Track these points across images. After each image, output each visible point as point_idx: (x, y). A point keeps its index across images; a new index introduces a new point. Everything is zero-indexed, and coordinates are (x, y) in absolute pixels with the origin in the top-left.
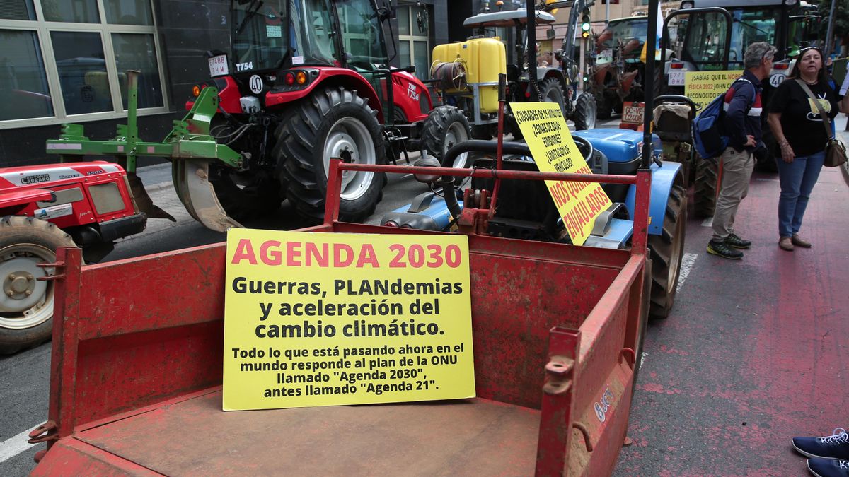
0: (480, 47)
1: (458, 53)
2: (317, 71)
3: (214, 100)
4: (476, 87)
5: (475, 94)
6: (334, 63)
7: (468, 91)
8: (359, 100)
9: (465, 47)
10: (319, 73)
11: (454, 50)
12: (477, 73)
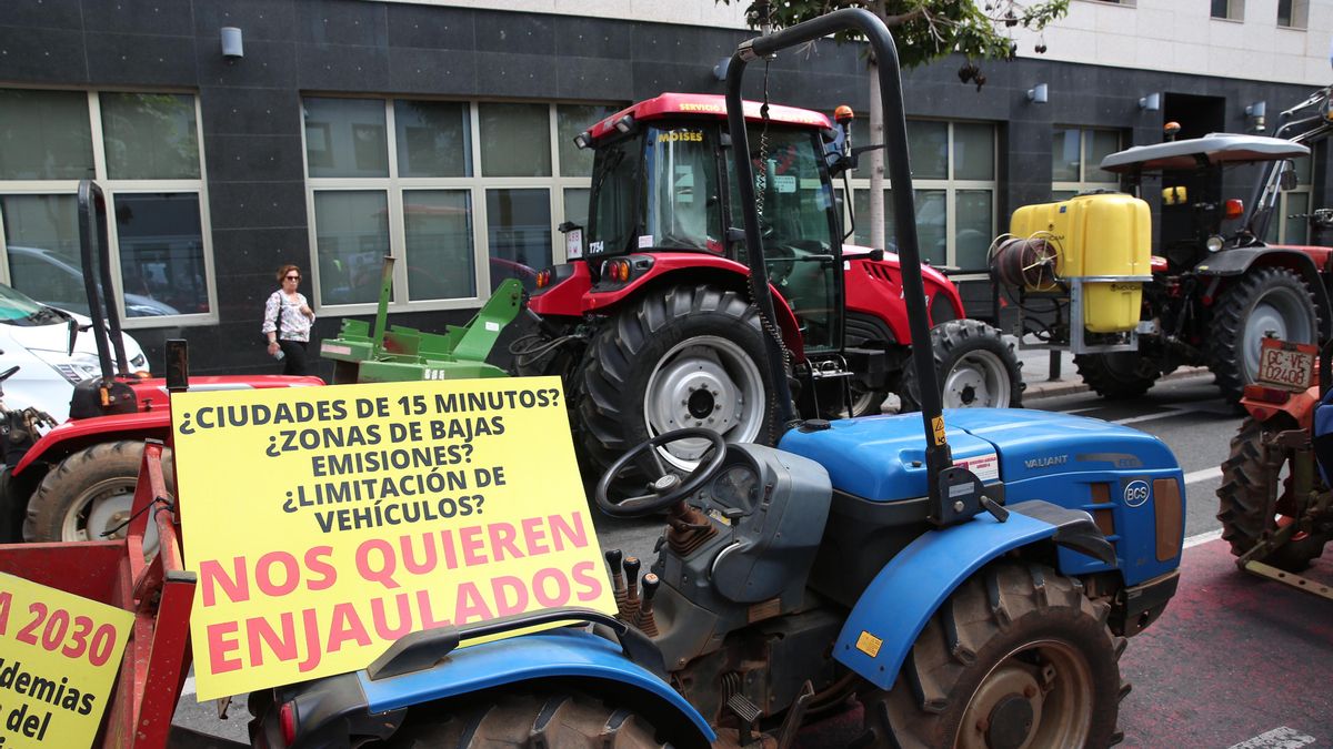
0: (1093, 212)
1: (1051, 221)
2: (651, 261)
3: (514, 298)
4: (1076, 284)
5: (1073, 297)
6: (707, 246)
7: (1059, 290)
8: (738, 307)
9: (1063, 210)
10: (652, 264)
11: (1044, 215)
12: (1080, 258)
